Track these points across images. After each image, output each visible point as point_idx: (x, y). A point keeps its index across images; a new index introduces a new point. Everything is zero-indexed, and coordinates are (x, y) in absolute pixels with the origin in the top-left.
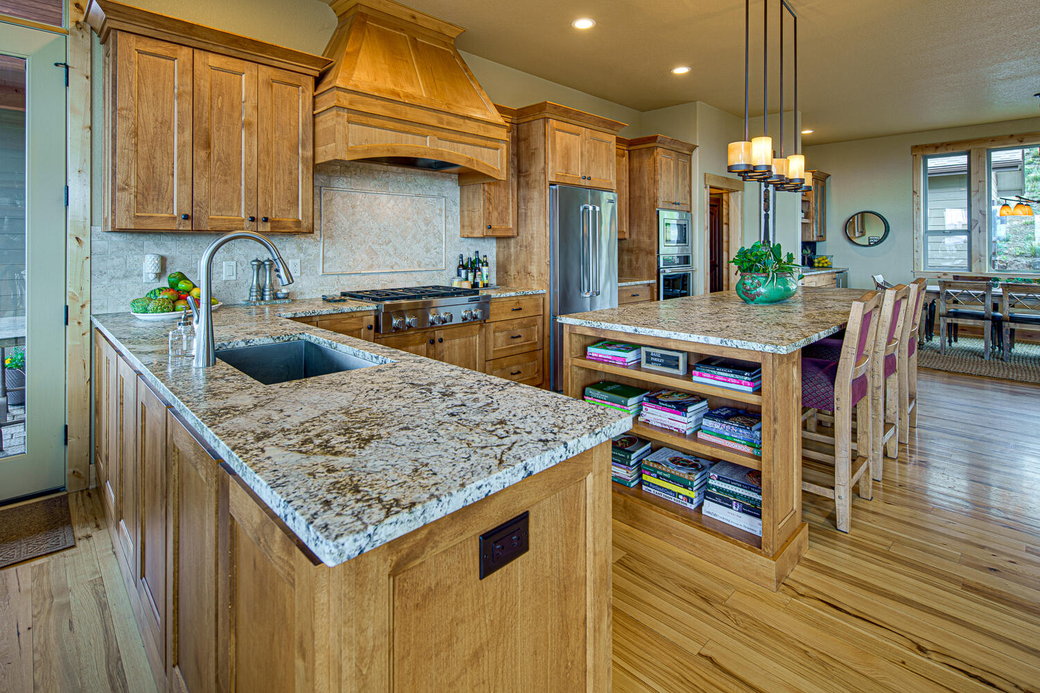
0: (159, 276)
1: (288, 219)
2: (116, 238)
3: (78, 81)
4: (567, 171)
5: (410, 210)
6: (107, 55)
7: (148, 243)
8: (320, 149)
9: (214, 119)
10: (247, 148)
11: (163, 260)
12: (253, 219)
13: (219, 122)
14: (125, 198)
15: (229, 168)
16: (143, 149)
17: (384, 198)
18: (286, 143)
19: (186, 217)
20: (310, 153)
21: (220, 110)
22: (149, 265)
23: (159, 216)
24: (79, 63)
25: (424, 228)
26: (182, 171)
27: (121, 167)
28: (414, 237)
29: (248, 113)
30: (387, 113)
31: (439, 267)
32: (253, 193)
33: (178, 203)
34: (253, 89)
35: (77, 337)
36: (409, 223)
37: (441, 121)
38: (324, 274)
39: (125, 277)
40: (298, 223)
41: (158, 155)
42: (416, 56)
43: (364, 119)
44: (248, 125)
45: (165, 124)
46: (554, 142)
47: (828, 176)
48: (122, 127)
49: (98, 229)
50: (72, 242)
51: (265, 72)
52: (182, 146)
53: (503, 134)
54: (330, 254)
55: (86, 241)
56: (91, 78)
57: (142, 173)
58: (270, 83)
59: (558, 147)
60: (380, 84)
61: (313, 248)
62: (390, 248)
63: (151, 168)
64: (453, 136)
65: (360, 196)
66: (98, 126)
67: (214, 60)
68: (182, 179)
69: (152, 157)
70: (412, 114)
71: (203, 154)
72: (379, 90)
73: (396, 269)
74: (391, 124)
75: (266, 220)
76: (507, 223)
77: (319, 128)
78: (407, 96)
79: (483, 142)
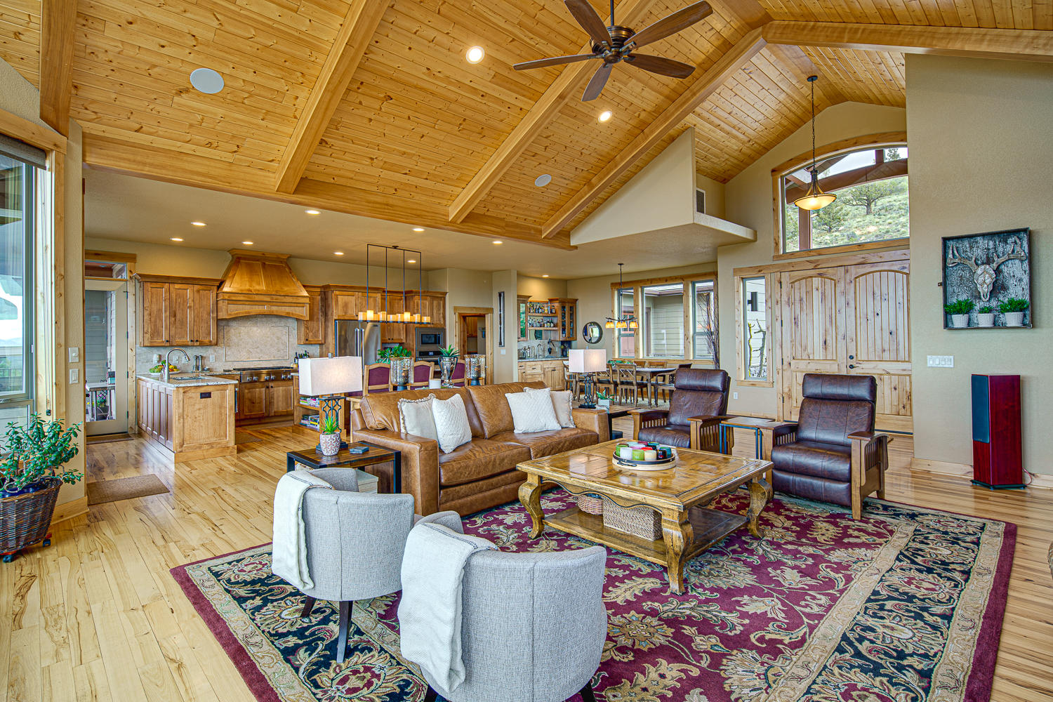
0: (159, 362)
1: (206, 341)
2: (144, 349)
3: (131, 298)
4: (346, 313)
5: (269, 333)
6: (140, 287)
7: (155, 350)
8: (219, 314)
9: (177, 307)
10: (190, 315)
11: (160, 356)
12: (192, 341)
13: (179, 307)
14: (148, 336)
15: (183, 323)
16: (153, 319)
17: (255, 329)
18: (205, 312)
19: (167, 341)
20: (215, 315)
21: (179, 303)
22: (155, 358)
23: (158, 341)
24: (131, 289)
25: (276, 341)
26: (166, 325)
27: (146, 326)
28: (271, 345)
29: (190, 303)
30: (246, 299)
31: (285, 358)
32: (192, 331)
33: (165, 337)
34: (192, 295)
35: (131, 382)
36: (269, 339)
37: (272, 299)
38: (226, 361)
39: (147, 362)
40: (211, 342)
41: (158, 321)
42: (263, 271)
43: (235, 302)
44: (190, 307)
45: (160, 310)
46: (337, 301)
47: (577, 300)
48: (146, 313)
49: (138, 346)
50: (129, 351)
51: (196, 287)
52: (166, 317)
53: (307, 300)
54: (229, 353)
55: (134, 350)
56: (135, 295)
57: (153, 327)
58: (198, 291)
59: (340, 303)
60: (243, 288)
61: (220, 351)
62: (258, 350)
63: (155, 325)
64: (279, 304)
65: (243, 328)
66: (138, 311)
67: (177, 286)
68: (166, 328)
69: (156, 322)
70: (257, 298)
71: (173, 319)
72: (242, 290)
73: (261, 359)
74: (247, 303)
75: (197, 341)
76: (319, 338)
77: (219, 305)
78: (255, 290)
79: (295, 305)
